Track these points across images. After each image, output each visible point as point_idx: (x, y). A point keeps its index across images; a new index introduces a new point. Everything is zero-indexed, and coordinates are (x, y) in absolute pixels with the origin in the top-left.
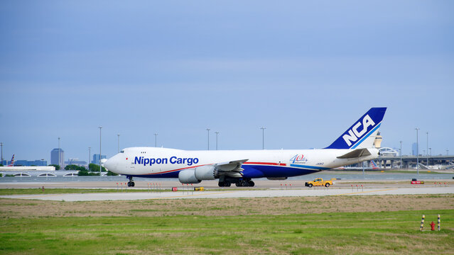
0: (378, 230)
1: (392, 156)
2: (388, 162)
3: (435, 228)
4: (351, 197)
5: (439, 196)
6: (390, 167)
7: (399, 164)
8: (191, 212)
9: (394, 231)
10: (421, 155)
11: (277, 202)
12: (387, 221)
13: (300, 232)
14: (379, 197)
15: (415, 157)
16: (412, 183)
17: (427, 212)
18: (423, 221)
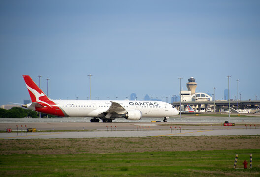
0: (196, 168)
1: (206, 101)
2: (202, 106)
3: (248, 166)
4: (170, 138)
5: (250, 137)
6: (204, 111)
7: (212, 108)
8: (25, 151)
9: (210, 169)
10: (232, 100)
11: (103, 142)
12: (203, 159)
13: (126, 169)
14: (195, 138)
15: (226, 101)
16: (224, 125)
17: (239, 152)
18: (237, 160)
